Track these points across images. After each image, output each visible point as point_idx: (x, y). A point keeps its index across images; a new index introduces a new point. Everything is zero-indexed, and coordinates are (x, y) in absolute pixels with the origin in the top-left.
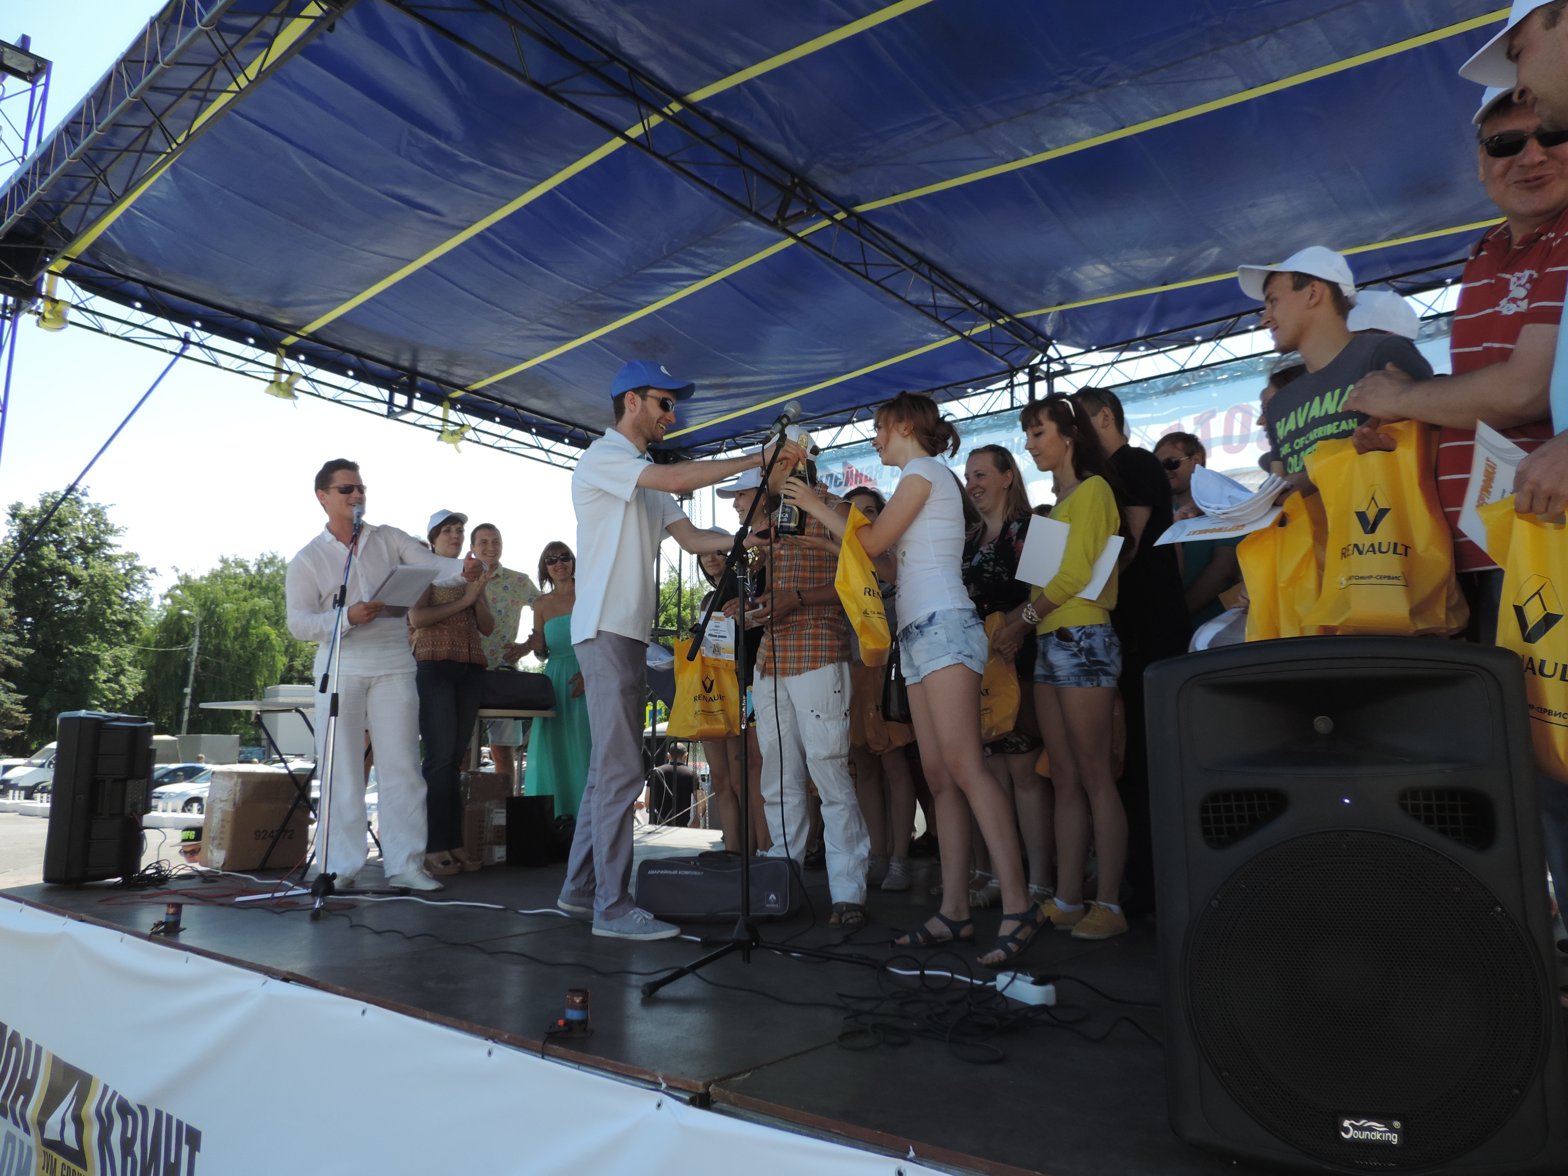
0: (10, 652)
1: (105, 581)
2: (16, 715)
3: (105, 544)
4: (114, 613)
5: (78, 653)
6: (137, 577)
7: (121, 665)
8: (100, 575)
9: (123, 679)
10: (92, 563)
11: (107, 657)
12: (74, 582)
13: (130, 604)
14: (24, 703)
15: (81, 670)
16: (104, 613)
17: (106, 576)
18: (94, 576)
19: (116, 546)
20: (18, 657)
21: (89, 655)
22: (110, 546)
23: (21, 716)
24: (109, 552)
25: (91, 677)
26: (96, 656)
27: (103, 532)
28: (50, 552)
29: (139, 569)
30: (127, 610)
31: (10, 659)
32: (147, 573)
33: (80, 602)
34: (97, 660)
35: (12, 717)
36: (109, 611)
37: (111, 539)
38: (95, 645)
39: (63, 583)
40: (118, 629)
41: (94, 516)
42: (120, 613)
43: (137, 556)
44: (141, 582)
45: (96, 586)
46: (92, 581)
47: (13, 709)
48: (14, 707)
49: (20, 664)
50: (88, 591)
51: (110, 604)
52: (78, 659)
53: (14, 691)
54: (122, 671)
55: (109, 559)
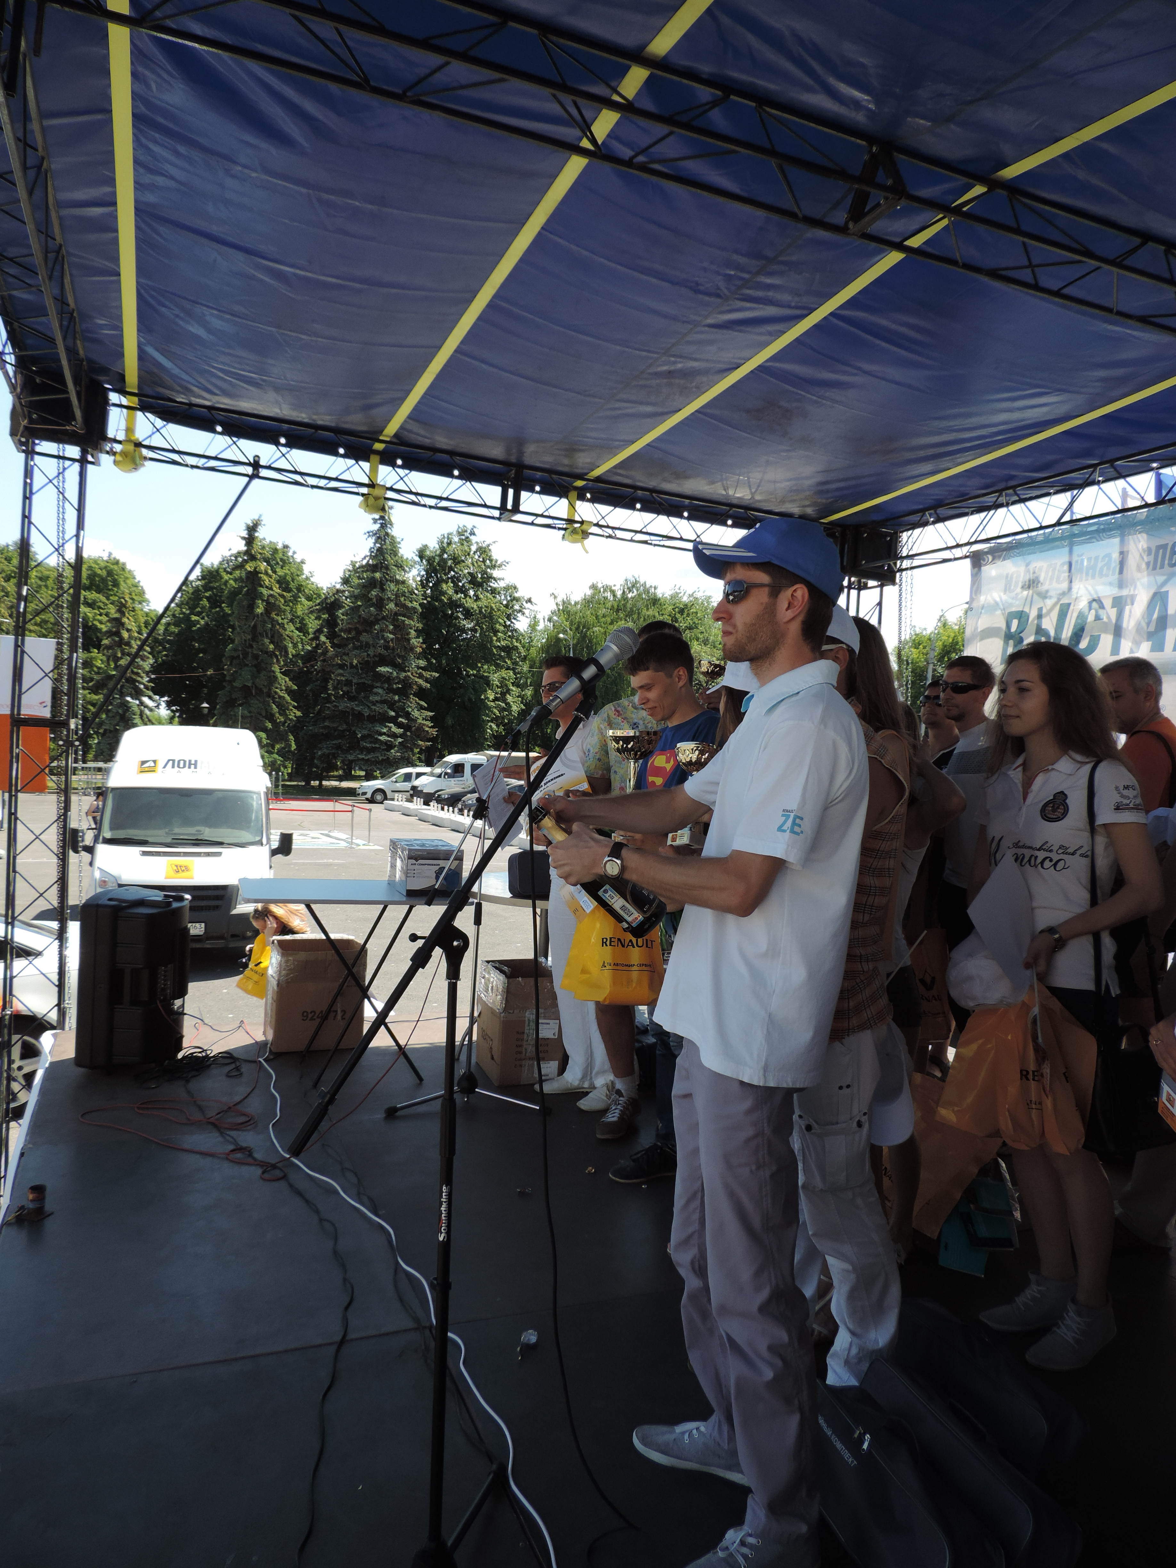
0: (421, 676)
1: (491, 613)
2: (427, 729)
3: (491, 577)
4: (499, 640)
5: (473, 675)
6: (517, 607)
7: (506, 686)
8: (487, 607)
9: (509, 698)
10: (481, 596)
11: (495, 678)
12: (468, 614)
13: (512, 631)
14: (432, 719)
15: (475, 690)
16: (492, 640)
17: (492, 607)
18: (482, 608)
19: (499, 579)
20: (427, 681)
21: (482, 677)
22: (495, 579)
23: (430, 730)
24: (494, 584)
25: (483, 697)
26: (489, 677)
27: (488, 567)
28: (448, 588)
29: (517, 600)
30: (509, 636)
31: (420, 681)
32: (524, 603)
33: (473, 630)
34: (488, 683)
35: (424, 730)
36: (495, 638)
37: (496, 573)
38: (486, 668)
39: (460, 615)
40: (503, 654)
41: (481, 554)
42: (504, 640)
43: (515, 588)
44: (520, 611)
45: (485, 617)
46: (481, 612)
47: (424, 725)
48: (424, 722)
49: (429, 685)
50: (478, 621)
51: (496, 632)
52: (473, 681)
53: (425, 709)
54: (508, 691)
55: (494, 591)
